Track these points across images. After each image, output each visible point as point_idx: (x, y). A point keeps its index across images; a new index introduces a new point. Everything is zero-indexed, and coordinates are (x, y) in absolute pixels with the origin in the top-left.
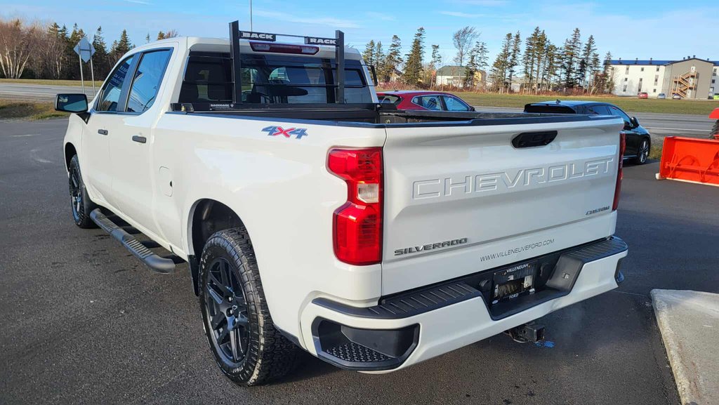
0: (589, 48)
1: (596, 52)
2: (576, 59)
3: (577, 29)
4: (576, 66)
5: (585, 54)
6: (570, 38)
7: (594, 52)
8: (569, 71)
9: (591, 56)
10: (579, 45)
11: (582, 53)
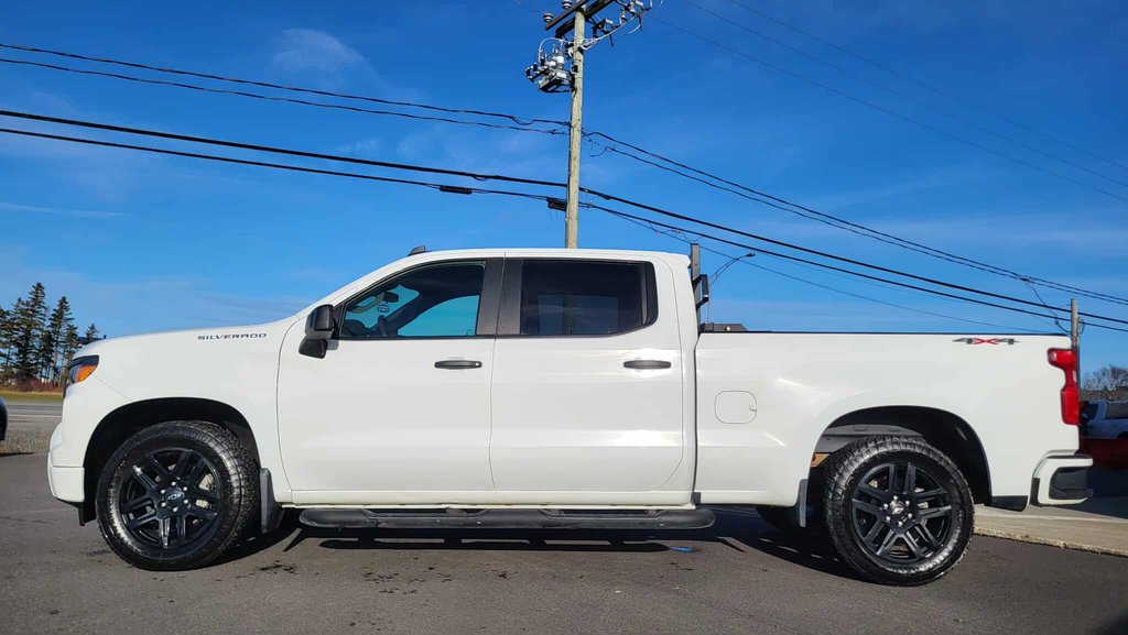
0: (59, 316)
1: (71, 323)
2: (38, 332)
3: (39, 285)
4: (36, 343)
5: (52, 325)
6: (27, 297)
7: (69, 322)
8: (24, 351)
9: (64, 330)
10: (43, 311)
11: (48, 323)
